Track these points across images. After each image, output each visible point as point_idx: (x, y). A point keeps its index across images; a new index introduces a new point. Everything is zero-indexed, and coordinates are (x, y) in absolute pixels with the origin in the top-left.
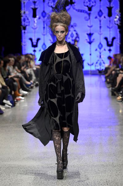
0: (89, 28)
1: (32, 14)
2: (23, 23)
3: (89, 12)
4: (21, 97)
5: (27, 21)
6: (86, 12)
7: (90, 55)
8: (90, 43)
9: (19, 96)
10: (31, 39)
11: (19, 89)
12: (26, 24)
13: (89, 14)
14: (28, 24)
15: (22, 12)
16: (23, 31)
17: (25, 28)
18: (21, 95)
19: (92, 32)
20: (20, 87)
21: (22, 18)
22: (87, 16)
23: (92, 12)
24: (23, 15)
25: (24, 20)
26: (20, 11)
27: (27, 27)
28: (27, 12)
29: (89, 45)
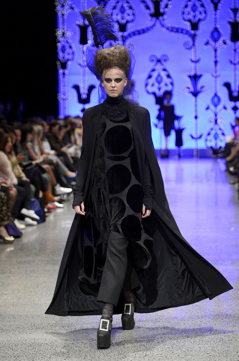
0: (193, 65)
1: (78, 38)
2: (61, 55)
3: (192, 32)
4: (56, 204)
5: (68, 50)
6: (187, 33)
7: (196, 117)
8: (195, 94)
9: (54, 201)
10: (77, 88)
12: (67, 57)
13: (193, 37)
14: (70, 57)
15: (59, 33)
16: (61, 71)
17: (64, 66)
18: (56, 199)
19: (198, 73)
21: (59, 45)
22: (189, 39)
23: (198, 32)
24: (61, 39)
25: (63, 49)
26: (55, 32)
27: (69, 63)
28: (69, 34)
29: (193, 98)
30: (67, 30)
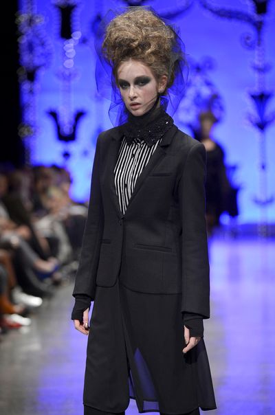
0: (256, 76)
1: (56, 27)
2: (26, 58)
3: (257, 18)
4: (16, 319)
5: (39, 50)
6: (249, 20)
7: (263, 167)
8: (262, 126)
9: (12, 313)
10: (54, 115)
11: (11, 289)
12: (37, 61)
13: (259, 27)
14: (43, 61)
15: (23, 18)
16: (26, 86)
17: (32, 76)
18: (17, 308)
19: (268, 88)
20: (13, 280)
21: (23, 41)
22: (249, 30)
23: (268, 18)
24: (25, 29)
25: (31, 47)
26: (15, 18)
27: (42, 74)
28: (40, 21)
29: (255, 133)
30: (38, 13)
